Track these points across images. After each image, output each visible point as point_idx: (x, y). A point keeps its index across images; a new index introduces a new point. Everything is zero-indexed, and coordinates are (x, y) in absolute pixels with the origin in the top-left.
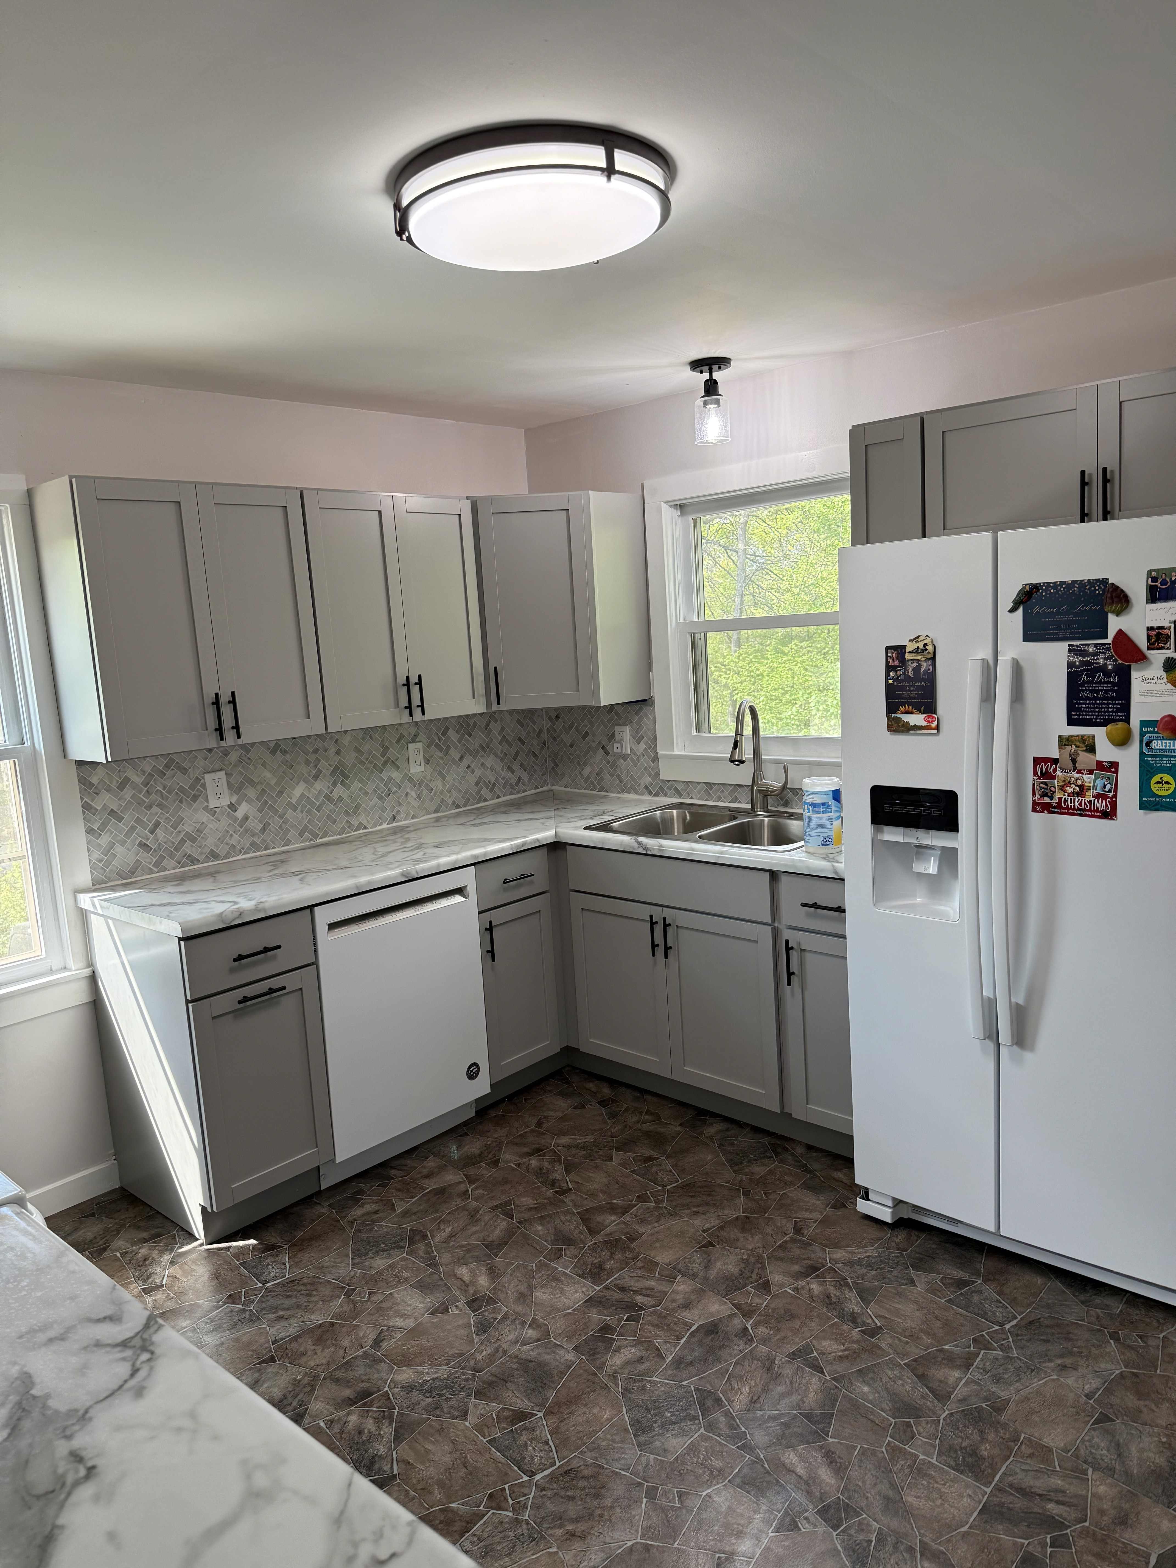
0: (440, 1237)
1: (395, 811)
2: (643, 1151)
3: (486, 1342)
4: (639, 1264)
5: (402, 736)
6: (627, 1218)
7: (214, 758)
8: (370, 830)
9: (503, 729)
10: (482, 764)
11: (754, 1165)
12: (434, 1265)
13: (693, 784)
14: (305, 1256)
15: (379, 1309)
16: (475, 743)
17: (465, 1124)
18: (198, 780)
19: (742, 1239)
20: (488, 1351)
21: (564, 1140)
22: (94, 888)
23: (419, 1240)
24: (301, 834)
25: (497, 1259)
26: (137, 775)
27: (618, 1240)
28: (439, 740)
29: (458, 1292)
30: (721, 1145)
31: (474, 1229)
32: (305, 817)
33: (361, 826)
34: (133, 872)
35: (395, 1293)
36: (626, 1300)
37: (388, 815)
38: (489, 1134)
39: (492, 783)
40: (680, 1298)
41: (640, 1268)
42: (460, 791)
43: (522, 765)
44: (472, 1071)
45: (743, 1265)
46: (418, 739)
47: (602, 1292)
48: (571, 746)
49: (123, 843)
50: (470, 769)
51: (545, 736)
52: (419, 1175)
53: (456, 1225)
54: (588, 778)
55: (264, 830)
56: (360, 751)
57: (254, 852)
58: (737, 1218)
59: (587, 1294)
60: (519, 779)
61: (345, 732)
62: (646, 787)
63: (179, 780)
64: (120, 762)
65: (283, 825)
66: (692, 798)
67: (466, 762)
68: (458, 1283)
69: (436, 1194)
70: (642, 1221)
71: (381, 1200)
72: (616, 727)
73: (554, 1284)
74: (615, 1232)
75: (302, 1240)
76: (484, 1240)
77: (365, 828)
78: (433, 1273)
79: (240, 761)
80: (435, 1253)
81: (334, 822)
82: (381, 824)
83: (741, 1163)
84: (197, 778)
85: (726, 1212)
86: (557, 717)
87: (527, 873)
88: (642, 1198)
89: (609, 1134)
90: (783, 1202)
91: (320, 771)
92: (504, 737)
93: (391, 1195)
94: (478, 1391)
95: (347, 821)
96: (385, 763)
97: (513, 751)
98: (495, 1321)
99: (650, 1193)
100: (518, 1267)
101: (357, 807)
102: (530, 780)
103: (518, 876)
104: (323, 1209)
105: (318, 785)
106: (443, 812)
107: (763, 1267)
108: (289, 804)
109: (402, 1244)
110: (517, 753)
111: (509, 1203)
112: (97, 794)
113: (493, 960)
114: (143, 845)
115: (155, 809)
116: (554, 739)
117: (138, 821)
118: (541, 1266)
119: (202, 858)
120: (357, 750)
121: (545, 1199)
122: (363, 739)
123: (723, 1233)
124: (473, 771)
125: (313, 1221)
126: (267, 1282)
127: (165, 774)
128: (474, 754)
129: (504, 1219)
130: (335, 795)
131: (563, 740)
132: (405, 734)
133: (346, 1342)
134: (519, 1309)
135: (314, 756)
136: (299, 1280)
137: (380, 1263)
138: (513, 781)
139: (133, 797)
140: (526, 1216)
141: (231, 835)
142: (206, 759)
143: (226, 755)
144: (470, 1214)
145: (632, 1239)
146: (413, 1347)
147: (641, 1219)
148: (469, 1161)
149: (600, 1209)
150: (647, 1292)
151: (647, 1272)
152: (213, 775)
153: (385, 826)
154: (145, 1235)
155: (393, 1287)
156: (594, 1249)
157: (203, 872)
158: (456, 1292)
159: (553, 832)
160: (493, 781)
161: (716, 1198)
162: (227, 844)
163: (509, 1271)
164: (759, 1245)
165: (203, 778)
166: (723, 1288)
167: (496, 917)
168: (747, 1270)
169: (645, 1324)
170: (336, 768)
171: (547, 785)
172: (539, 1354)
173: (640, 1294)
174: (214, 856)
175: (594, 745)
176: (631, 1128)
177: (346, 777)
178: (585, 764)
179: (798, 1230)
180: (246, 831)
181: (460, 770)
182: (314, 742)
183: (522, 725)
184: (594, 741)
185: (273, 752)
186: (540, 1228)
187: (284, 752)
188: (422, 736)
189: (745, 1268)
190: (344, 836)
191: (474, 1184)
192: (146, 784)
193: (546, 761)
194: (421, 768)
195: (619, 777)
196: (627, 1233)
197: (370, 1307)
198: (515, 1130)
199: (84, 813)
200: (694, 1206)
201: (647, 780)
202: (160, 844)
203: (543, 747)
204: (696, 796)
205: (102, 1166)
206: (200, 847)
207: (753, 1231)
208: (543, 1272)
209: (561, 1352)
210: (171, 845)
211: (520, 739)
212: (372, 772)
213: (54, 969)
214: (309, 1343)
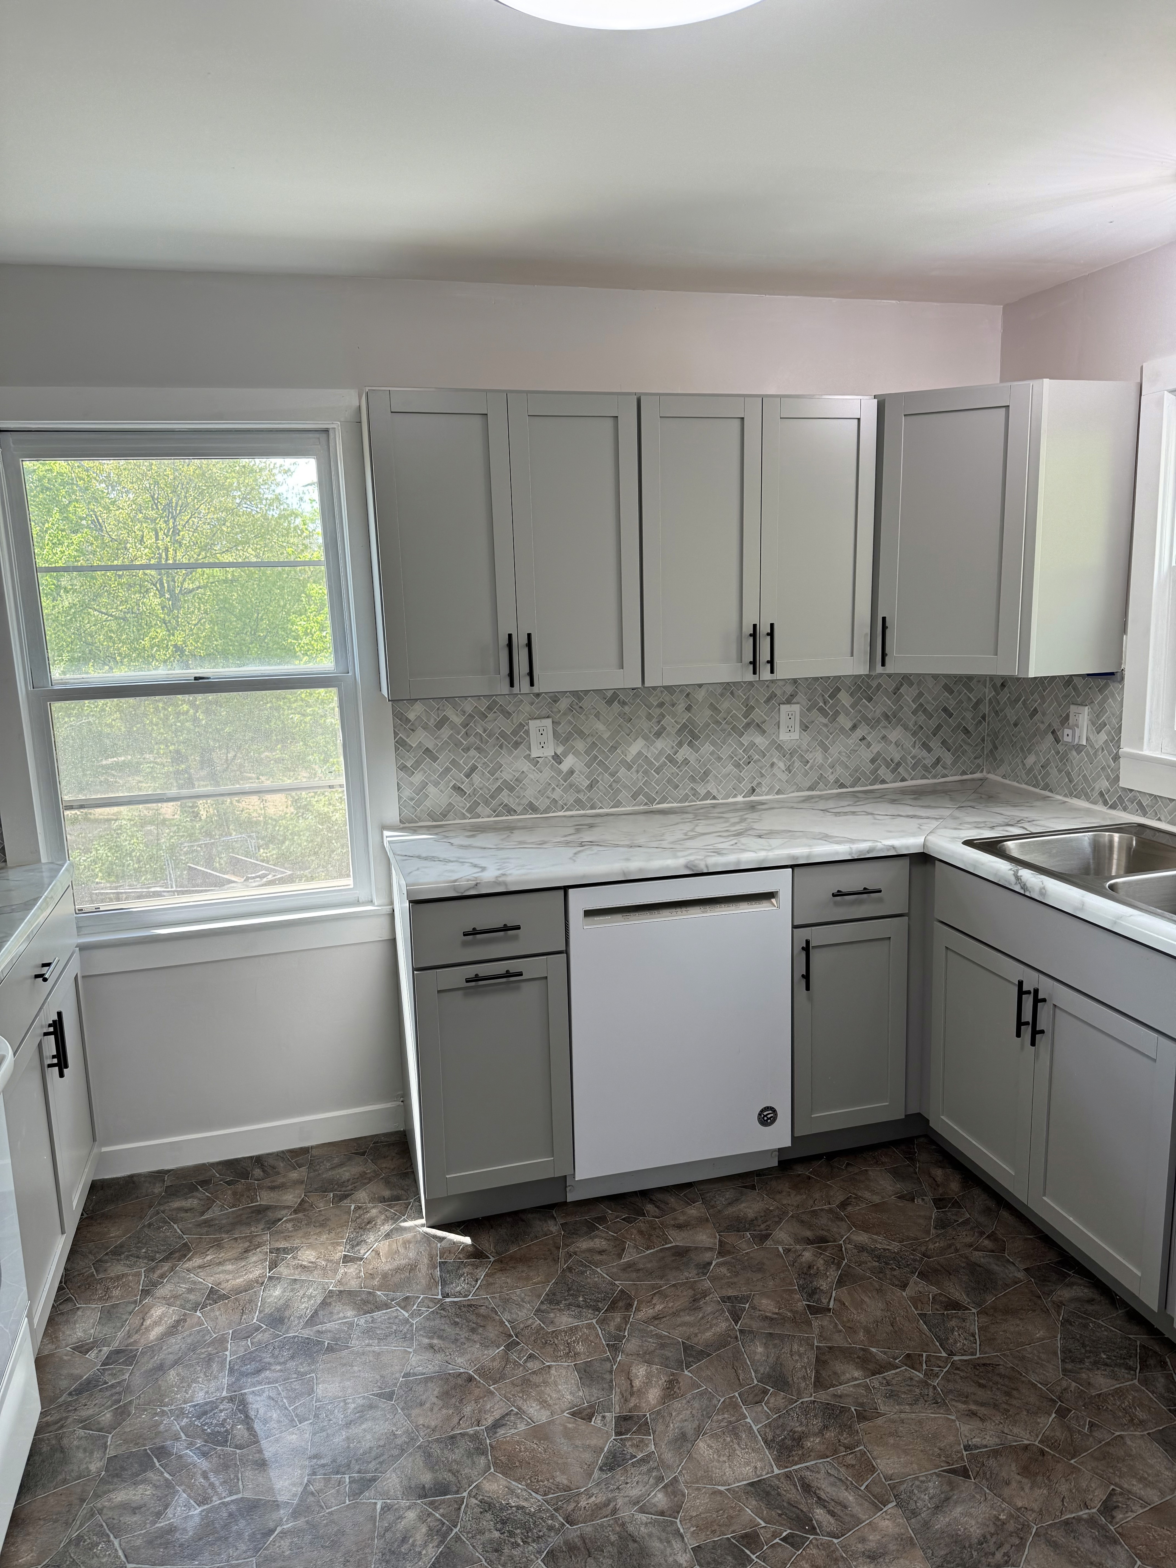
0: (647, 1312)
1: (755, 783)
2: (952, 1290)
3: (603, 1485)
4: (850, 1460)
5: (773, 696)
6: (875, 1381)
7: (542, 704)
8: (721, 801)
9: (921, 695)
10: (884, 737)
11: (1099, 1372)
12: (615, 1348)
13: (1163, 800)
14: (502, 1279)
15: (526, 1383)
16: (875, 710)
17: (759, 1173)
18: (521, 726)
19: (1014, 1485)
20: (600, 1498)
21: (862, 1238)
22: (402, 826)
23: (621, 1308)
24: (635, 796)
25: (686, 1372)
26: (457, 715)
27: (844, 1410)
28: (825, 703)
29: (617, 1398)
30: (1066, 1322)
31: (687, 1318)
32: (640, 778)
33: (708, 795)
34: (444, 815)
35: (554, 1368)
36: (801, 1507)
37: (746, 786)
38: (778, 1197)
39: (896, 761)
40: (873, 1540)
41: (848, 1466)
42: (847, 767)
43: (944, 743)
44: (766, 1116)
45: (992, 1529)
46: (794, 700)
47: (779, 1480)
48: (1016, 725)
49: (436, 784)
50: (865, 742)
51: (985, 708)
52: (672, 1222)
53: (671, 1305)
54: (1031, 769)
55: (591, 787)
56: (716, 709)
57: (578, 810)
58: (1026, 1448)
59: (758, 1473)
60: (938, 760)
61: (700, 686)
62: (1101, 794)
63: (500, 724)
64: (439, 700)
65: (614, 785)
66: (1159, 819)
67: (859, 733)
68: (625, 1384)
69: (673, 1255)
70: (892, 1395)
71: (616, 1239)
72: (1072, 707)
73: (728, 1439)
74: (847, 1395)
75: (512, 1258)
76: (688, 1338)
77: (714, 798)
78: (608, 1359)
79: (571, 709)
80: (626, 1334)
81: (676, 787)
82: (735, 796)
83: (1081, 1361)
84: (521, 724)
85: (1016, 1430)
86: (1003, 685)
87: (871, 887)
88: (911, 1361)
89: (923, 1249)
90: (1112, 1450)
91: (664, 728)
92: (921, 705)
93: (628, 1236)
94: (552, 1551)
95: (692, 788)
96: (748, 725)
97: (933, 723)
98: (631, 1459)
99: (927, 1356)
100: (701, 1394)
101: (706, 773)
102: (954, 763)
103: (861, 889)
104: (553, 1227)
105: (660, 744)
106: (820, 791)
107: (1020, 1547)
108: (624, 762)
109: (600, 1305)
110: (939, 727)
111: (745, 1299)
112: (413, 730)
113: (808, 988)
114: (457, 789)
115: (472, 752)
116: (997, 713)
117: (453, 762)
118: (730, 1406)
119: (519, 809)
120: (713, 707)
121: (791, 1311)
122: (722, 695)
123: (992, 1462)
124: (869, 745)
125: (536, 1237)
126: (448, 1296)
127: (487, 717)
128: (873, 724)
129: (727, 1319)
130: (680, 757)
131: (1006, 716)
132: (778, 693)
133: (468, 1410)
134: (669, 1456)
135: (658, 711)
136: (476, 1307)
137: (564, 1320)
138: (929, 761)
139: (450, 737)
140: (755, 1325)
141: (554, 789)
142: (532, 704)
143: (555, 701)
144: (695, 1295)
145: (862, 1417)
146: (526, 1450)
147: (892, 1391)
148: (738, 1225)
149: (846, 1354)
150: (835, 1508)
151: (853, 1476)
152: (538, 721)
153: (740, 799)
154: (387, 1193)
155: (556, 1358)
156: (806, 1410)
157: (519, 824)
158: (615, 1397)
159: (920, 840)
160: (897, 758)
161: (1014, 1402)
162: (548, 797)
163: (689, 1396)
164: (1036, 1508)
165: (528, 724)
166: (943, 1553)
167: (817, 936)
168: (994, 1540)
169: (804, 1558)
170: (684, 726)
171: (982, 772)
172: (650, 1535)
173: (825, 1507)
174: (533, 808)
175: (1043, 727)
176: (957, 1250)
177: (695, 737)
178: (1030, 751)
179: (1108, 1508)
180: (571, 786)
181: (850, 741)
182: (659, 694)
183: (951, 692)
184: (1043, 722)
185: (610, 702)
186: (760, 1350)
187: (624, 703)
188: (801, 697)
189: (992, 1535)
190: (687, 804)
191: (723, 1257)
192: (465, 725)
193: (983, 740)
194: (795, 735)
195: (1068, 774)
196: (862, 1405)
197: (520, 1372)
198: (811, 1202)
199: (397, 749)
200: (976, 1403)
201: (1103, 784)
202: (475, 789)
203: (980, 722)
204: (1166, 817)
205: (389, 1105)
206: (518, 797)
207: (1039, 1479)
208: (726, 1416)
209: (677, 1545)
210: (487, 792)
211: (945, 710)
212: (730, 734)
213: (360, 901)
214: (435, 1392)
